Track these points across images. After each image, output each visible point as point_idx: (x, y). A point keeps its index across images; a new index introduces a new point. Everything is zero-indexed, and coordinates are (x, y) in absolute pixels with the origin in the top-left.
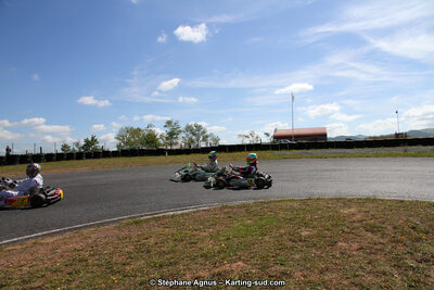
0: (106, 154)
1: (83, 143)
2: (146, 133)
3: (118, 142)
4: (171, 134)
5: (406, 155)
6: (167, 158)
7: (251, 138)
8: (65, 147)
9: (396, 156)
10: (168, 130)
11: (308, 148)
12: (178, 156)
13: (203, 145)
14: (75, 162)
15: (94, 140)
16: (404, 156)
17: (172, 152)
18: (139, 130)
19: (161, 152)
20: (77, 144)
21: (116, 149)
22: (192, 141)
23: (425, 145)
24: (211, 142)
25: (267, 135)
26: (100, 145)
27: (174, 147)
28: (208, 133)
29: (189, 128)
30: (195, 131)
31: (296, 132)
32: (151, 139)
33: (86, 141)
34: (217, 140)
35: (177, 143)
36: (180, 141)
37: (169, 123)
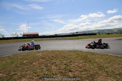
7: (16, 35)
11: (33, 38)
16: (56, 40)
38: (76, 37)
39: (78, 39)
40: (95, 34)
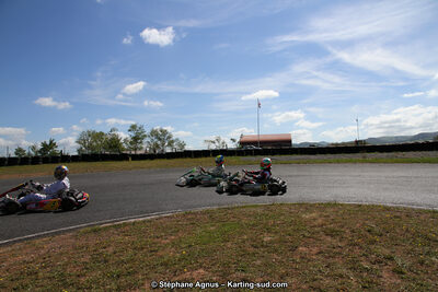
0: (66, 159)
1: (39, 147)
2: (109, 137)
3: (79, 146)
4: (136, 139)
5: (364, 161)
6: (131, 163)
7: (217, 144)
8: (19, 151)
9: (355, 162)
10: (133, 134)
11: (273, 155)
12: (142, 162)
13: (168, 150)
14: (30, 167)
15: (52, 144)
16: (363, 163)
17: (136, 157)
18: (102, 134)
19: (124, 157)
20: (33, 148)
21: (76, 154)
22: (157, 146)
23: (381, 152)
24: (177, 147)
25: (233, 140)
26: (59, 149)
27: (139, 152)
28: (174, 138)
29: (154, 133)
30: (161, 136)
31: (261, 138)
32: (114, 143)
33: (44, 145)
34: (182, 145)
35: (141, 148)
36: (144, 146)
37: (133, 127)
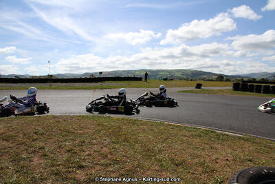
16: (49, 89)
23: (62, 82)
38: (98, 84)
39: (101, 89)
40: (140, 79)
